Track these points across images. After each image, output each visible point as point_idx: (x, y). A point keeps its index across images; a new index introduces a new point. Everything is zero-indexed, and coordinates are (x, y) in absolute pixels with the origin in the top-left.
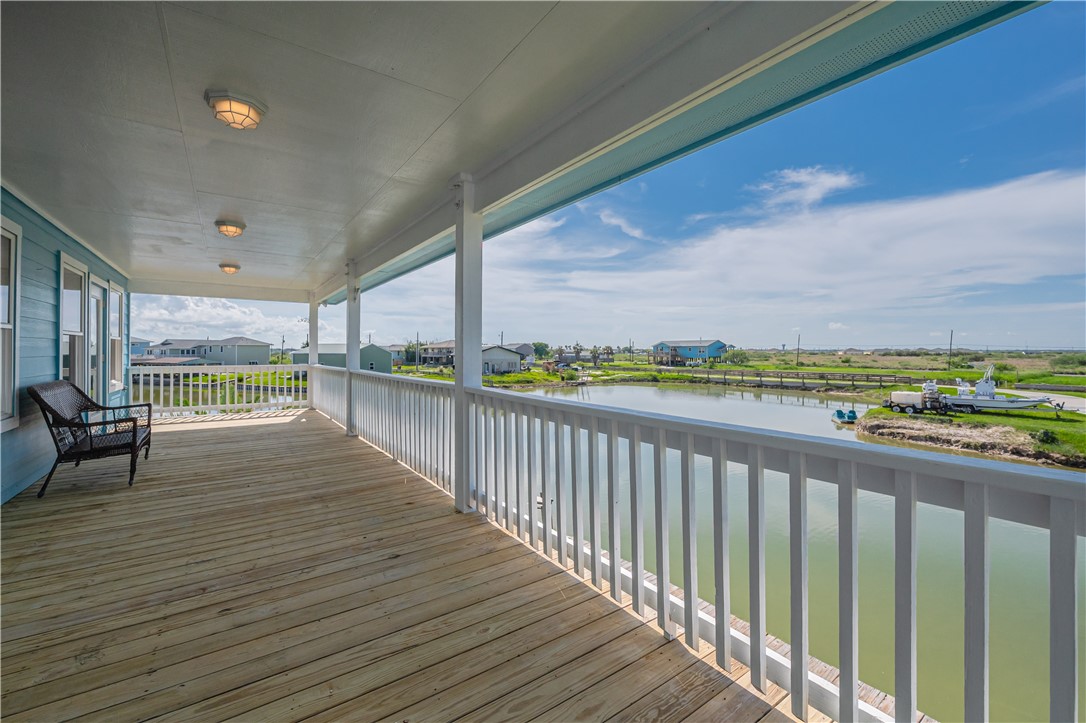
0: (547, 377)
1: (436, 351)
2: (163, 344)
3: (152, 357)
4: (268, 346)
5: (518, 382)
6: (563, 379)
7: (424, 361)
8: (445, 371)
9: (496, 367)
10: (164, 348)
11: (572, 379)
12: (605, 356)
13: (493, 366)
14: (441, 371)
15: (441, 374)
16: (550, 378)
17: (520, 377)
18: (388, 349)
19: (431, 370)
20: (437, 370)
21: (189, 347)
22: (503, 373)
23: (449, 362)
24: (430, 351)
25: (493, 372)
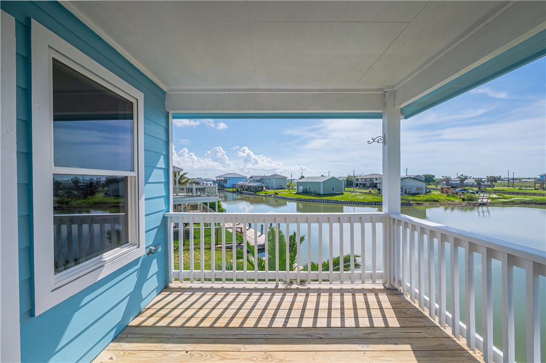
0: (448, 198)
1: (363, 180)
2: (251, 178)
3: (247, 183)
4: (286, 178)
5: (427, 201)
6: (463, 200)
7: (357, 185)
8: (372, 191)
9: (408, 190)
10: (251, 179)
11: (471, 200)
12: (489, 183)
13: (406, 190)
14: (370, 192)
15: (370, 193)
16: (452, 199)
17: (427, 197)
18: (340, 179)
19: (364, 191)
20: (368, 191)
21: (259, 179)
22: (414, 194)
23: (374, 186)
24: (360, 180)
25: (406, 193)
